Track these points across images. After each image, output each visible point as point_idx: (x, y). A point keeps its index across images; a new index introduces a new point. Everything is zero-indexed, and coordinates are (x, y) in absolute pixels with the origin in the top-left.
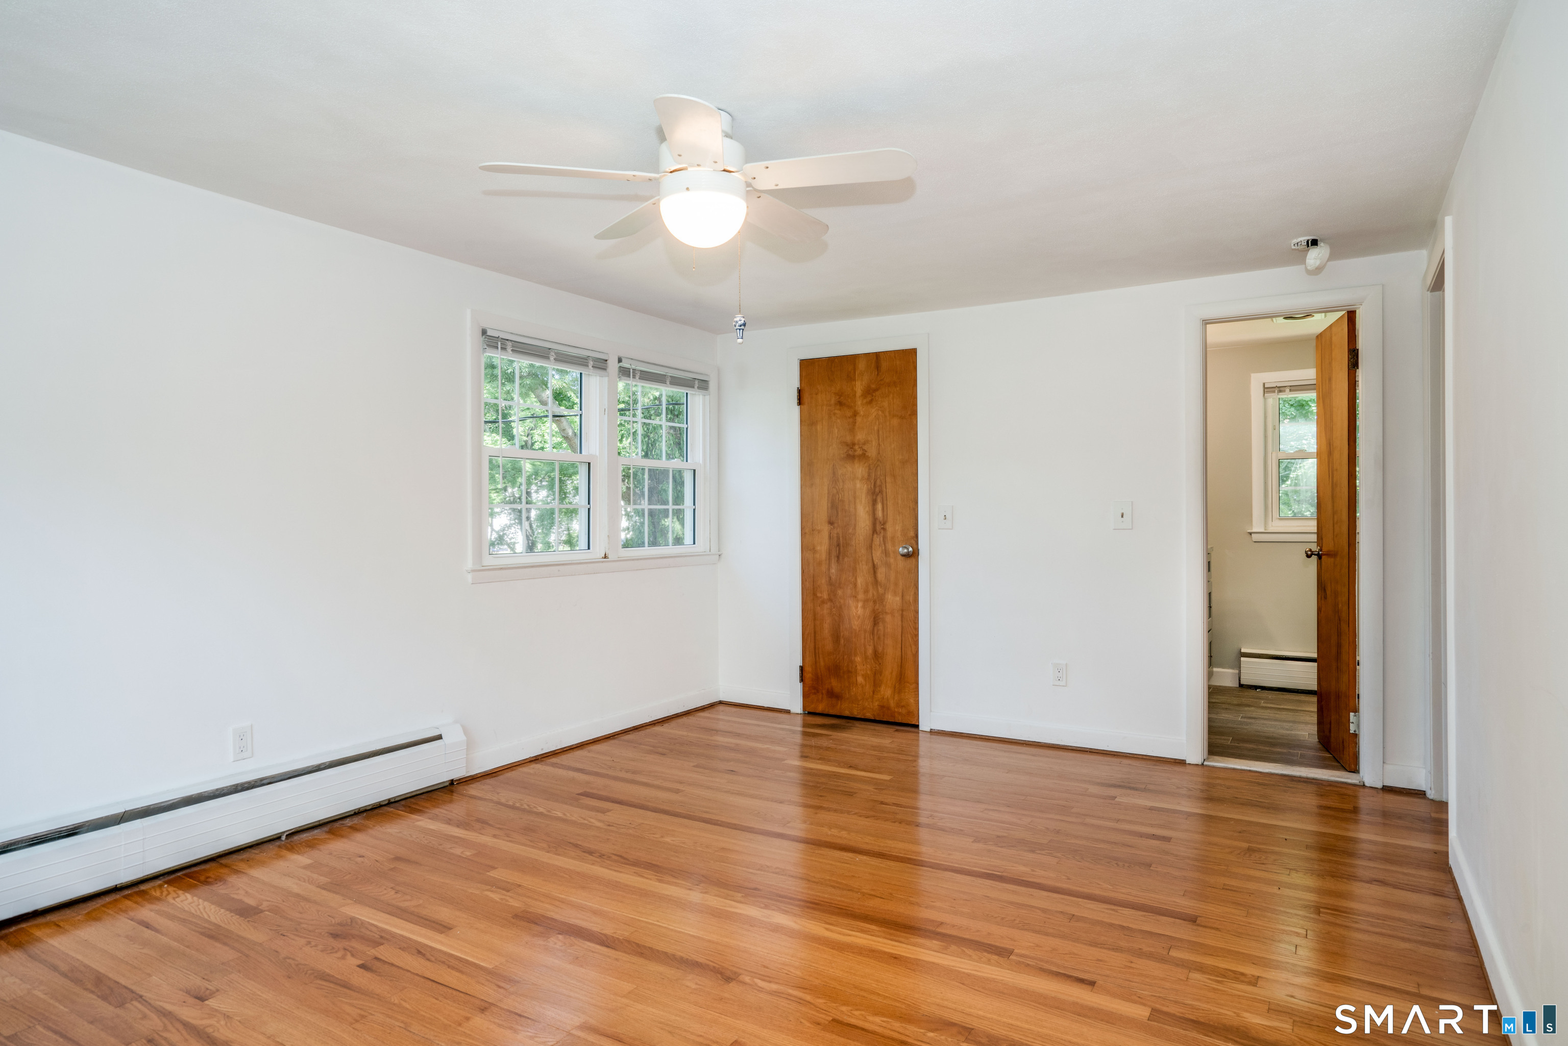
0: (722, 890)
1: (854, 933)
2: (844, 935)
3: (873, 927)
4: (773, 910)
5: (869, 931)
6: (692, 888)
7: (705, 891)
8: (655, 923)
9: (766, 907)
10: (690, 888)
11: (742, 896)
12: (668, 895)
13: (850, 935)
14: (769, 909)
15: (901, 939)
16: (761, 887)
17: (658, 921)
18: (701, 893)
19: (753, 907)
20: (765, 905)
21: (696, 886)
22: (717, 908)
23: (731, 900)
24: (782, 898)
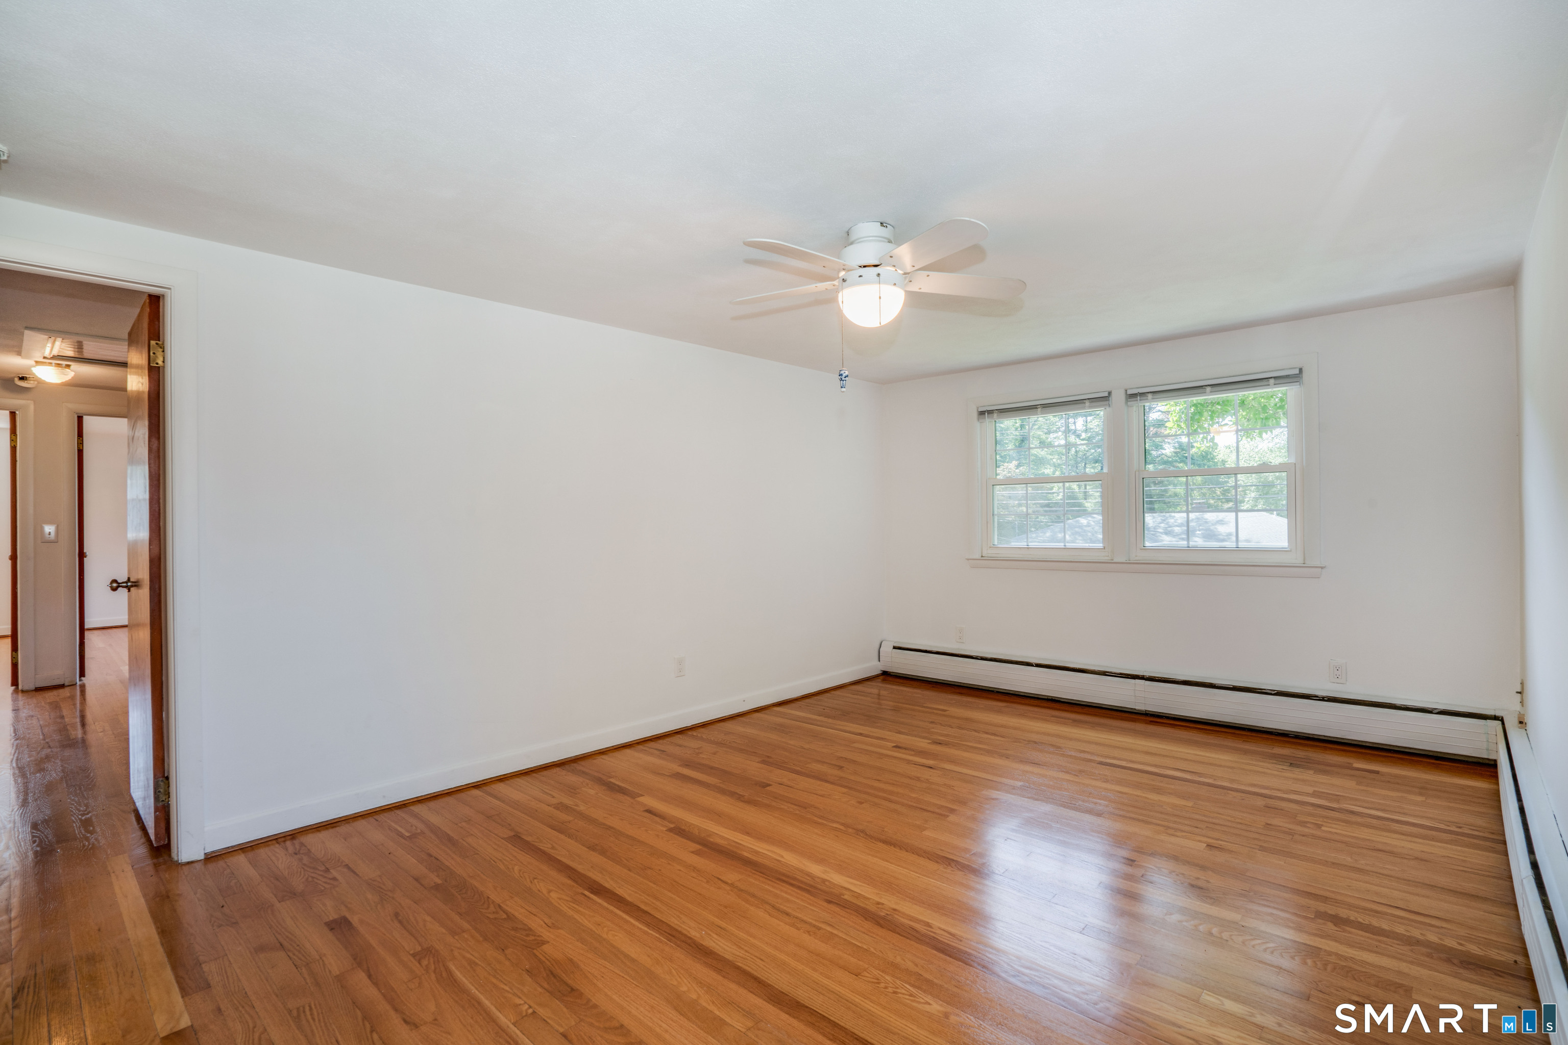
0: (862, 905)
1: (764, 852)
2: (772, 852)
3: (746, 854)
4: (818, 878)
5: (752, 852)
6: (892, 911)
7: (880, 906)
8: (921, 876)
9: (824, 881)
10: (894, 912)
11: (843, 895)
12: (916, 904)
13: (768, 850)
14: (822, 879)
15: (734, 844)
16: (825, 904)
17: (919, 877)
18: (883, 904)
19: (836, 882)
20: (824, 884)
21: (888, 913)
22: (868, 885)
23: (855, 892)
24: (807, 889)
